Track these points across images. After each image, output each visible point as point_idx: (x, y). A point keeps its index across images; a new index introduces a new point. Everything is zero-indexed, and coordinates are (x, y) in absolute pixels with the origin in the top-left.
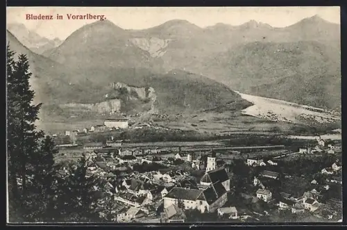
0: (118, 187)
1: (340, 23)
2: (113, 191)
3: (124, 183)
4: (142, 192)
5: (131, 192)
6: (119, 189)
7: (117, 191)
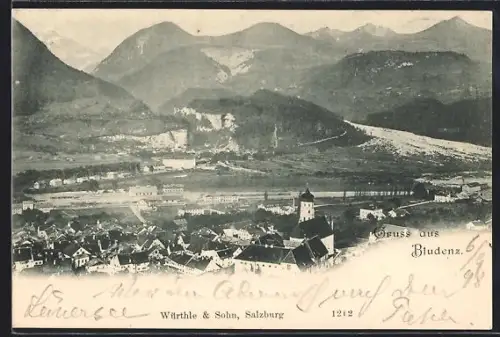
0: (171, 247)
1: (491, 28)
2: (164, 252)
3: (180, 241)
4: (205, 253)
5: (189, 253)
6: (171, 250)
7: (169, 253)
